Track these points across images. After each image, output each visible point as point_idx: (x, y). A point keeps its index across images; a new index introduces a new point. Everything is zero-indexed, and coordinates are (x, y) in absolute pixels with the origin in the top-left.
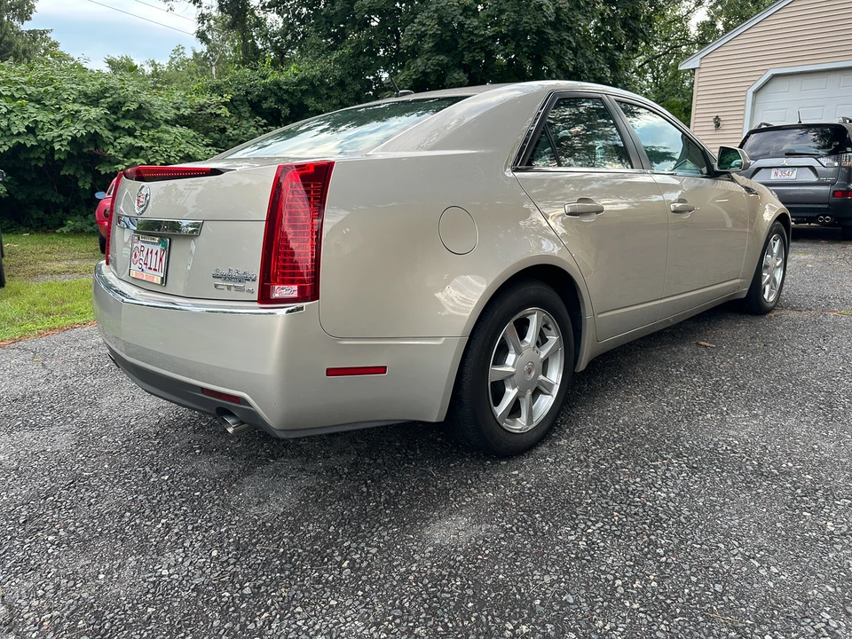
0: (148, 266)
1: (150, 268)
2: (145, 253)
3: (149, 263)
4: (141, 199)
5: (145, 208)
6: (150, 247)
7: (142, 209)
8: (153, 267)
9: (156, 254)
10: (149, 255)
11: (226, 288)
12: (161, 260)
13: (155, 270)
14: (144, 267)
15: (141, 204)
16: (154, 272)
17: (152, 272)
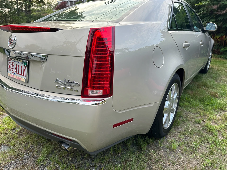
0: (18, 72)
1: (18, 74)
2: (15, 66)
3: (17, 71)
4: (11, 41)
5: (14, 46)
6: (18, 64)
7: (12, 46)
8: (20, 73)
9: (21, 67)
10: (18, 68)
11: (62, 89)
12: (24, 71)
13: (21, 75)
14: (15, 73)
15: (11, 44)
16: (21, 76)
17: (20, 75)
